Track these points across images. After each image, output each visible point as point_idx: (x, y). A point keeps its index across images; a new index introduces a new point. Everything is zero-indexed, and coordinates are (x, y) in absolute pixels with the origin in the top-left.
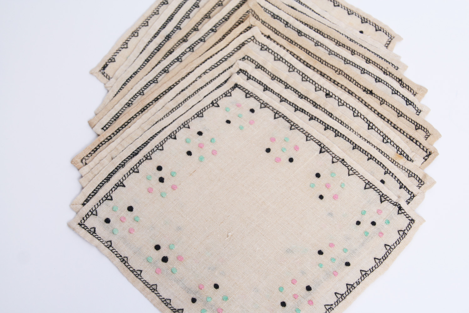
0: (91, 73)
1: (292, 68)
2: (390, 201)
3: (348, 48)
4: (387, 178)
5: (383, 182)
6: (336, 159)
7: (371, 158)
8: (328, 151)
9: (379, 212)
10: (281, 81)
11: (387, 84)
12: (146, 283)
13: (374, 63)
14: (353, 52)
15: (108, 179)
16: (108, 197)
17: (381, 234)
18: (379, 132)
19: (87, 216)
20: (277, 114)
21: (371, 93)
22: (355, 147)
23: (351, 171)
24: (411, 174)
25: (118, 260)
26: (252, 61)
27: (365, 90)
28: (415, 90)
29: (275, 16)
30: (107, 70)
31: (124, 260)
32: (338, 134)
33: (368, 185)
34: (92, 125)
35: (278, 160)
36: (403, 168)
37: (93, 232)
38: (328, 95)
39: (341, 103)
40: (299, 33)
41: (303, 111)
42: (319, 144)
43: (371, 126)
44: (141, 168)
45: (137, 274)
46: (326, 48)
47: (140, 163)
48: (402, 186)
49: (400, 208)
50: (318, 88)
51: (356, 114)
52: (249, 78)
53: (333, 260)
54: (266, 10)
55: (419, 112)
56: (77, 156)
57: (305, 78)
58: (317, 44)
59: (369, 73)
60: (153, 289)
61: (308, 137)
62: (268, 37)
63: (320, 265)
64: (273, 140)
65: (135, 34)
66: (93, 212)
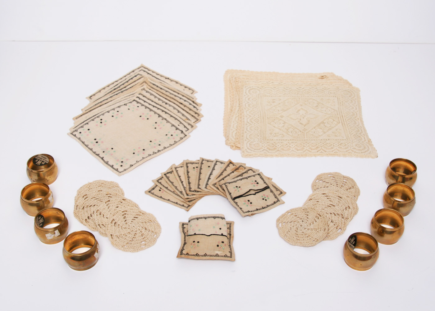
0: (86, 98)
1: (156, 97)
2: (179, 130)
3: (177, 93)
4: (181, 125)
5: (179, 125)
6: (163, 119)
7: (176, 119)
8: (161, 116)
9: (175, 132)
10: (151, 100)
11: (188, 102)
12: (89, 148)
13: (185, 97)
14: (178, 94)
15: (83, 122)
16: (82, 127)
17: (174, 138)
18: (181, 113)
19: (74, 131)
20: (146, 107)
21: (182, 104)
22: (171, 116)
23: (168, 122)
24: (189, 124)
25: (81, 142)
26: (142, 95)
27: (180, 103)
28: (198, 104)
29: (154, 84)
30: (91, 98)
31: (83, 143)
32: (166, 113)
33: (173, 125)
34: (82, 110)
35: (143, 119)
36: (187, 123)
37: (75, 136)
38: (166, 104)
39: (170, 105)
40: (161, 88)
41: (156, 107)
42: (159, 115)
43: (179, 112)
44: (95, 120)
45: (87, 146)
46: (169, 92)
47: (95, 118)
48: (185, 127)
49: (182, 132)
50: (163, 102)
51: (174, 108)
52: (140, 99)
53: (155, 144)
54: (151, 83)
55: (198, 110)
56: (75, 117)
57: (159, 99)
58: (166, 91)
59: (182, 99)
60: (91, 150)
61: (155, 113)
62: (150, 89)
63: (150, 145)
64: (143, 114)
65: (104, 88)
66: (76, 131)
